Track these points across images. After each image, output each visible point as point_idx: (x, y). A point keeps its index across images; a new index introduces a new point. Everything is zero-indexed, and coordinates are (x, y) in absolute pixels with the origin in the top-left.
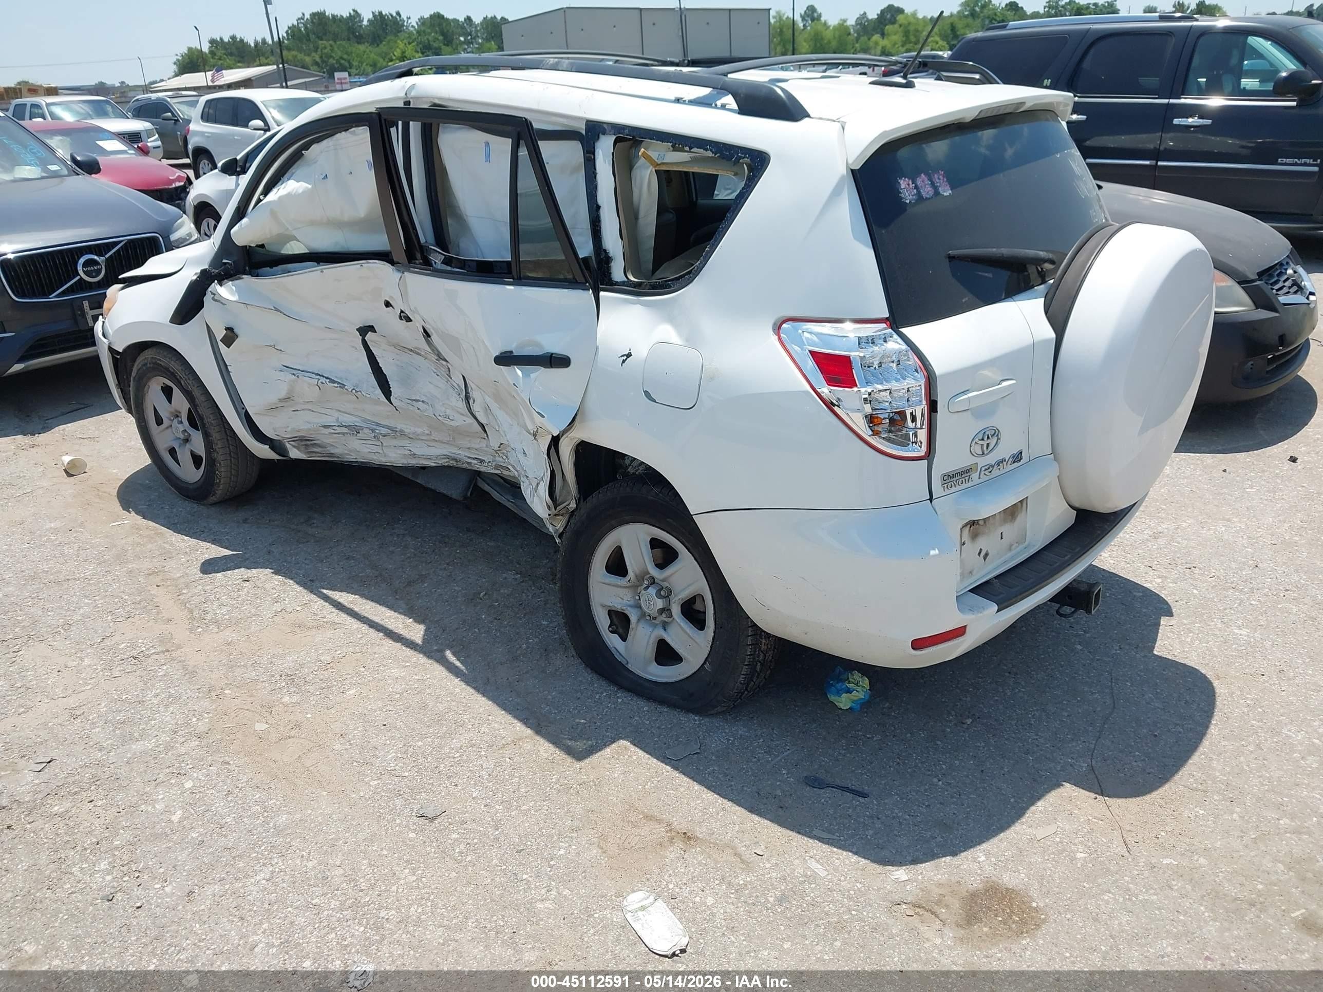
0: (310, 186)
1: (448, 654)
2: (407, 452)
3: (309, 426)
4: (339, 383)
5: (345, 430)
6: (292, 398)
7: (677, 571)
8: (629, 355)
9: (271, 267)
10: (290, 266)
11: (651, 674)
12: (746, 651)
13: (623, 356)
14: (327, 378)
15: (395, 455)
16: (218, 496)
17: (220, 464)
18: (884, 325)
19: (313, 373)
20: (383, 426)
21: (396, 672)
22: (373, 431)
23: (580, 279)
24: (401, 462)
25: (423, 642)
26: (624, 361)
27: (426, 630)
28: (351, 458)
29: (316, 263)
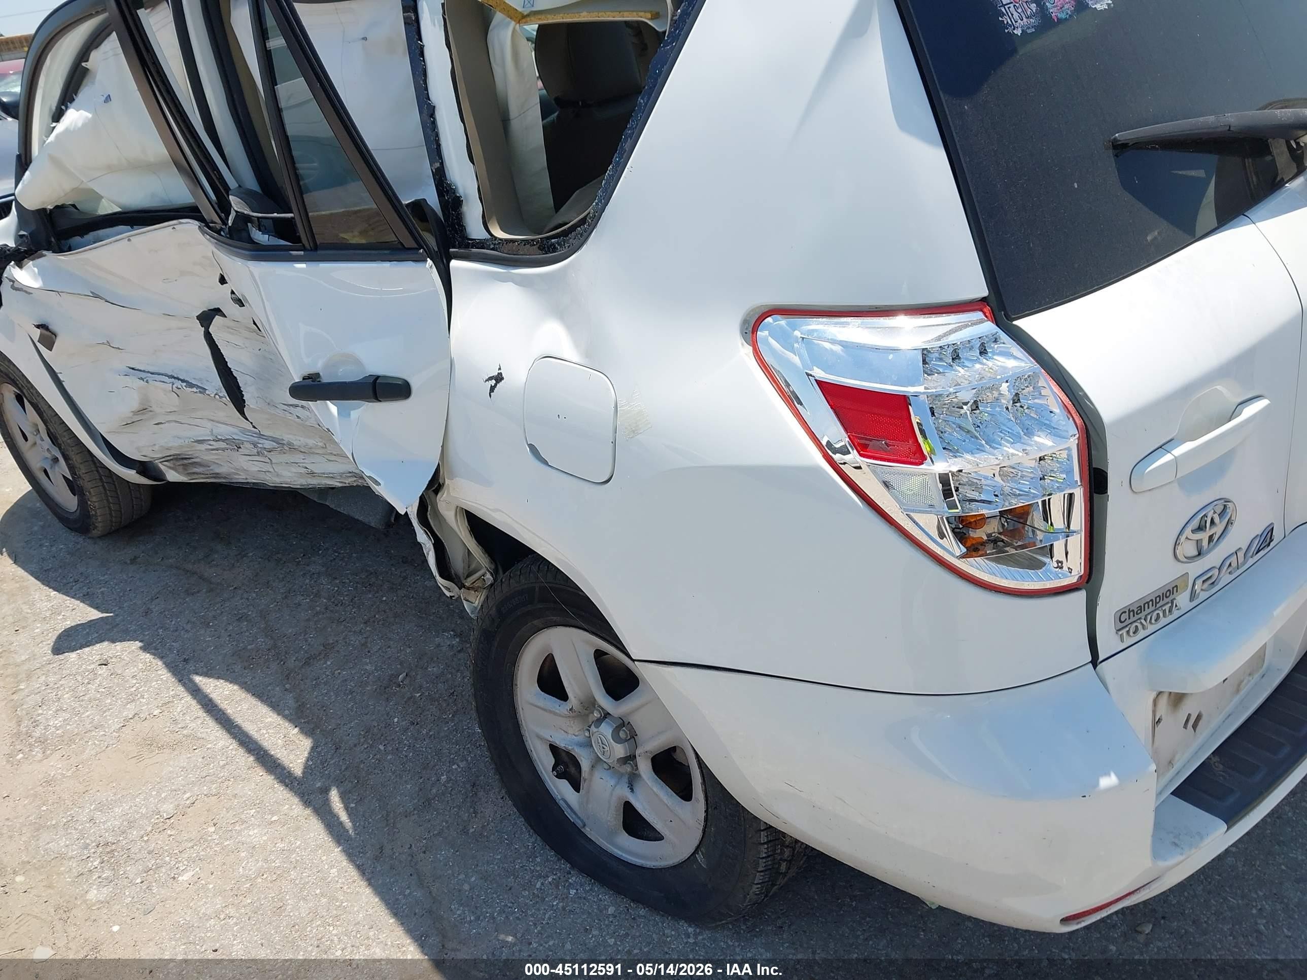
0: (90, 116)
1: (334, 796)
2: (303, 470)
3: (179, 442)
4: (198, 387)
5: (222, 445)
6: (150, 409)
7: (642, 706)
8: (499, 378)
9: (82, 236)
10: (101, 232)
11: (620, 848)
12: (759, 853)
13: (490, 379)
14: (183, 381)
15: (290, 474)
16: (100, 529)
17: (90, 492)
18: (979, 315)
19: (166, 375)
20: (267, 438)
21: (255, 835)
22: (255, 445)
23: (409, 242)
24: (299, 483)
25: (304, 773)
26: (492, 389)
27: (313, 749)
28: (241, 478)
29: (129, 227)
